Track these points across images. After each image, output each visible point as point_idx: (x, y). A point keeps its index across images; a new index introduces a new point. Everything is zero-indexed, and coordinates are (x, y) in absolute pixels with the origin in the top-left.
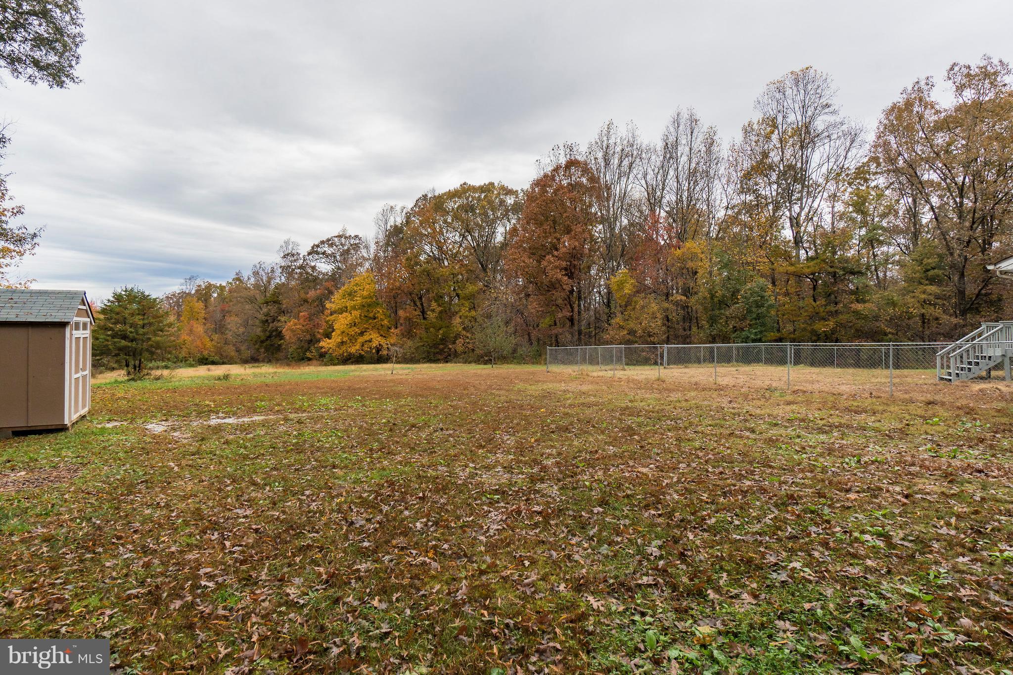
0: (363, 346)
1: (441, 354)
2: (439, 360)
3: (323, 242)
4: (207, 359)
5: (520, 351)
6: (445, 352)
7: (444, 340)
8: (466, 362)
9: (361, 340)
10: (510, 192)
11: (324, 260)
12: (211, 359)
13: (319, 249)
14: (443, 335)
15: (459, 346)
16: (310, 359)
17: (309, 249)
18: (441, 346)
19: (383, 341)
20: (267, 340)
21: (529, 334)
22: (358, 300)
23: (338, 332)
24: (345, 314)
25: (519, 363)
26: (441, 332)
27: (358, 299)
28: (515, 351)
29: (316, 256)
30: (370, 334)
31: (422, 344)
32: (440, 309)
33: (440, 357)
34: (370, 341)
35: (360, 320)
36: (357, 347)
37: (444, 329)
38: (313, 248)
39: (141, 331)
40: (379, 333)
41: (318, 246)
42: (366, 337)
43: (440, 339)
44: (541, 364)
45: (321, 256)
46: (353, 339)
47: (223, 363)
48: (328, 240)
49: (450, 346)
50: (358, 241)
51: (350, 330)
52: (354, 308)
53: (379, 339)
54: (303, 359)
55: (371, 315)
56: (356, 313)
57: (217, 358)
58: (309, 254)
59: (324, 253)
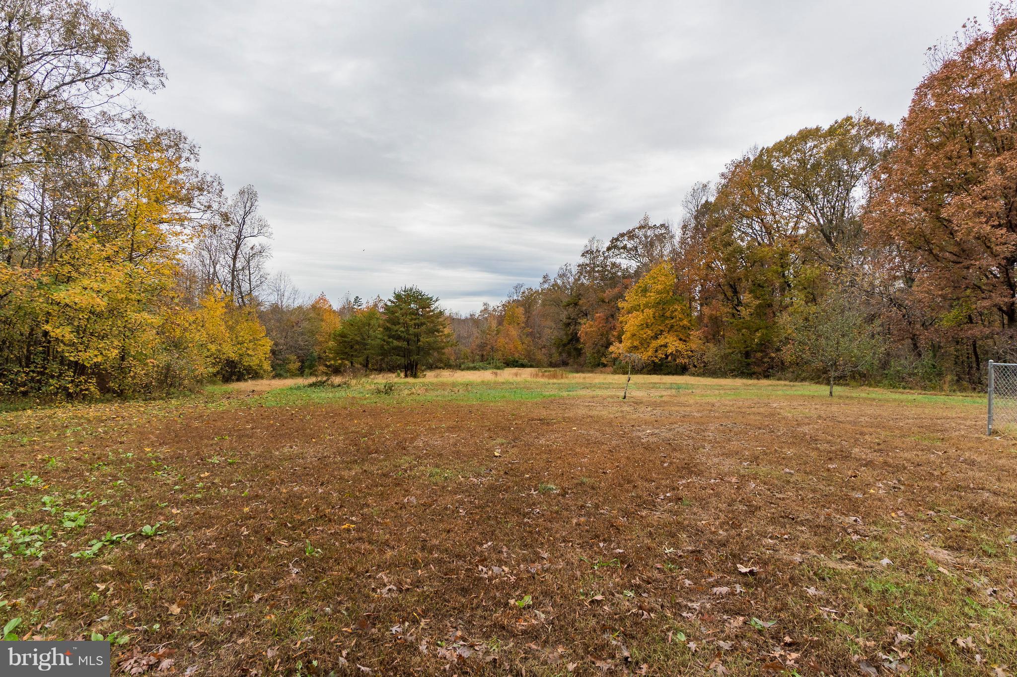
0: (656, 351)
1: (759, 366)
2: (754, 373)
3: (622, 235)
4: (517, 362)
5: (895, 366)
6: (764, 363)
7: (764, 346)
8: (798, 378)
9: (655, 344)
10: (879, 128)
11: (624, 256)
12: (521, 362)
13: (619, 243)
14: (761, 338)
15: (788, 354)
16: (605, 366)
17: (608, 244)
18: (759, 355)
19: (681, 346)
20: (569, 343)
21: (914, 338)
22: (652, 296)
23: (628, 334)
24: (635, 313)
25: (893, 386)
26: (758, 334)
27: (651, 294)
28: (885, 365)
29: (617, 252)
30: (666, 338)
31: (731, 351)
32: (758, 302)
33: (757, 369)
34: (665, 346)
35: (653, 320)
36: (650, 353)
37: (765, 331)
38: (612, 242)
39: (412, 330)
40: (677, 336)
41: (617, 239)
42: (661, 341)
43: (757, 344)
44: (942, 389)
45: (622, 251)
46: (645, 343)
47: (531, 366)
48: (629, 232)
49: (773, 355)
50: (663, 231)
51: (642, 332)
52: (646, 306)
53: (676, 344)
54: (599, 365)
55: (668, 314)
56: (650, 312)
57: (525, 361)
58: (609, 249)
59: (625, 247)
